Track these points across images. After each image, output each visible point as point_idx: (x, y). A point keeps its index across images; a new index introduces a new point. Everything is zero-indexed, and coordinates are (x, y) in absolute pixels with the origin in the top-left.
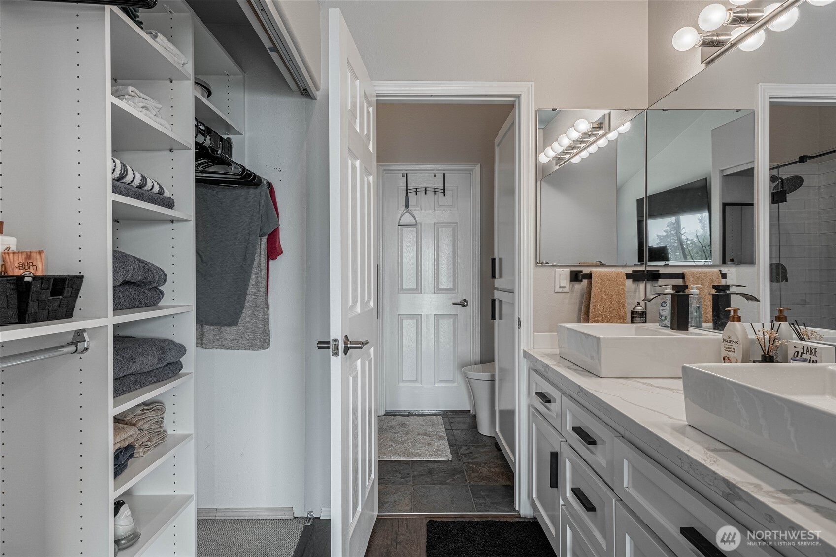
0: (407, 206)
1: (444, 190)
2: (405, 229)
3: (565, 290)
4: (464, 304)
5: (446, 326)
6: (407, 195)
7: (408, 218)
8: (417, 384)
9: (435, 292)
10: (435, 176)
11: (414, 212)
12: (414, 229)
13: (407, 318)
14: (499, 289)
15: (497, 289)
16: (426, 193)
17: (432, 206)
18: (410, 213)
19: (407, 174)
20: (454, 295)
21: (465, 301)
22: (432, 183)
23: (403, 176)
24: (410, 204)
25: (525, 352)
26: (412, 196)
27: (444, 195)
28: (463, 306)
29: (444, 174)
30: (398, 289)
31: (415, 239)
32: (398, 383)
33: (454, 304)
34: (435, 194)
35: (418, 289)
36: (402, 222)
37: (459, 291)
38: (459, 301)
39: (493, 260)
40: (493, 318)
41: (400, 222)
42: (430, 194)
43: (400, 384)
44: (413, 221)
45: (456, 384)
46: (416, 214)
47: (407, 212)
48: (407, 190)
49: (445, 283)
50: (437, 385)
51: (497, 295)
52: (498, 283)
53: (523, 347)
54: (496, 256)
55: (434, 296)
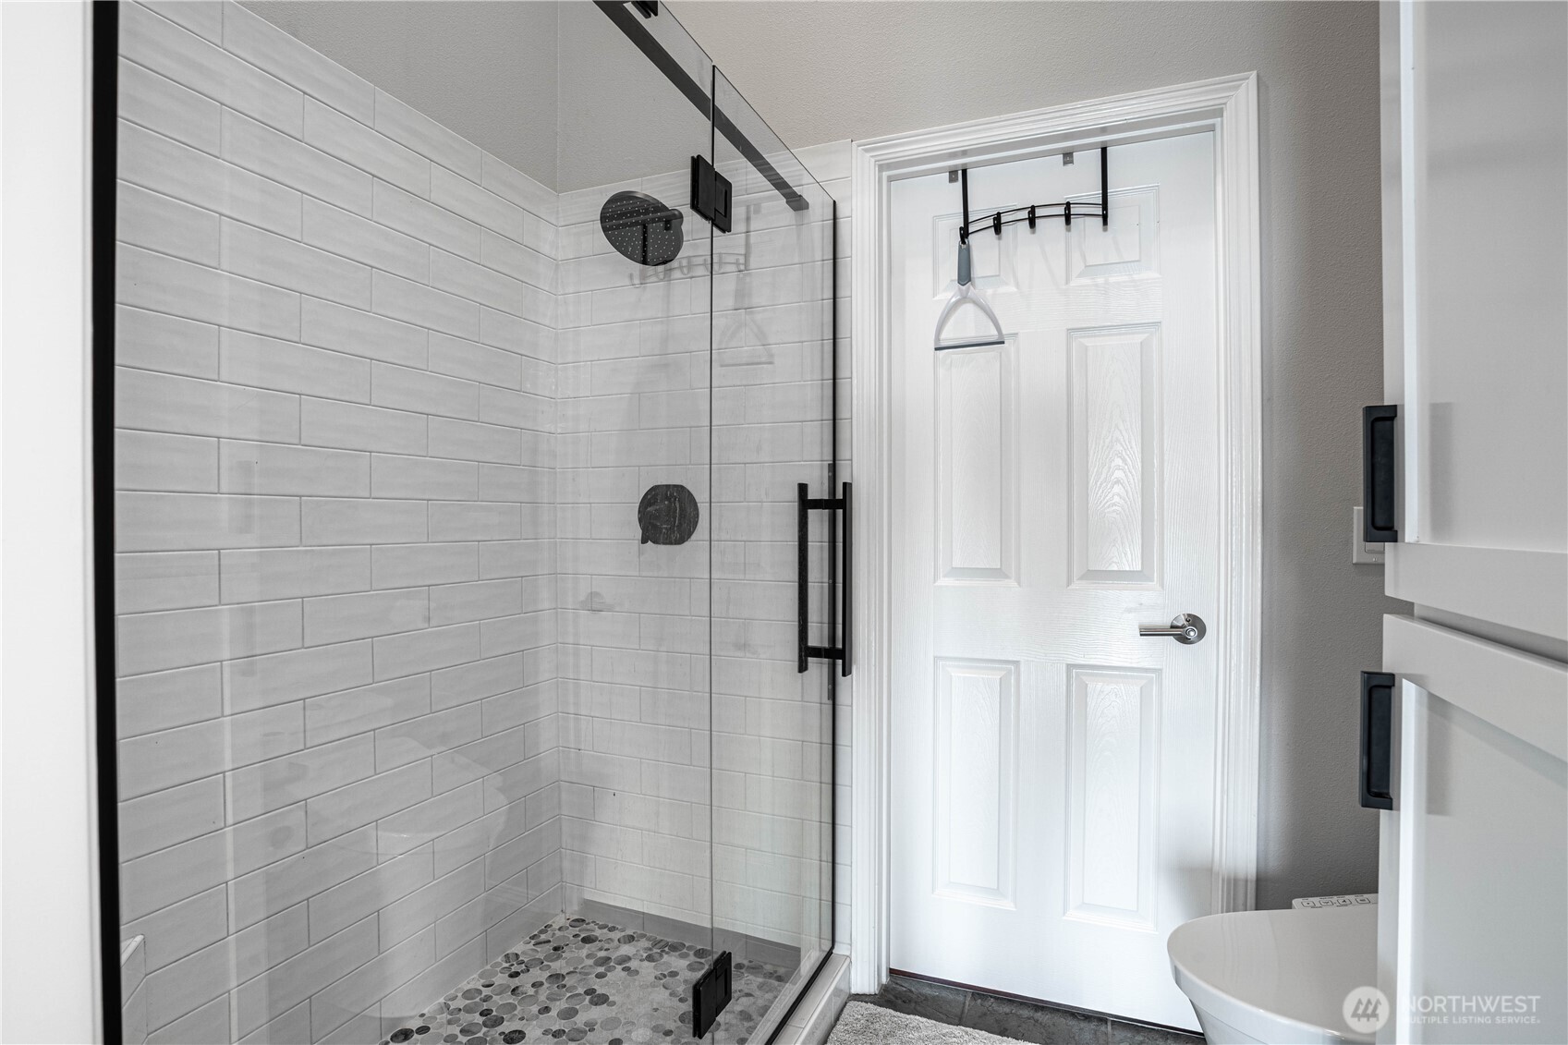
0: (965, 275)
1: (1104, 205)
2: (959, 359)
4: (1188, 630)
5: (1113, 711)
6: (965, 242)
7: (967, 324)
8: (999, 903)
10: (1070, 162)
14: (1416, 611)
15: (1405, 609)
16: (1033, 228)
17: (1061, 269)
18: (976, 303)
19: (965, 169)
20: (1142, 597)
21: (1194, 621)
22: (1055, 189)
23: (953, 179)
24: (978, 270)
26: (982, 242)
27: (1105, 222)
28: (1184, 639)
29: (1104, 151)
33: (1147, 632)
34: (1069, 223)
35: (1006, 571)
36: (948, 335)
37: (1168, 582)
38: (1164, 620)
41: (943, 336)
42: (1051, 227)
44: (992, 334)
45: (1146, 926)
46: (998, 303)
47: (967, 300)
48: (966, 225)
50: (1074, 916)
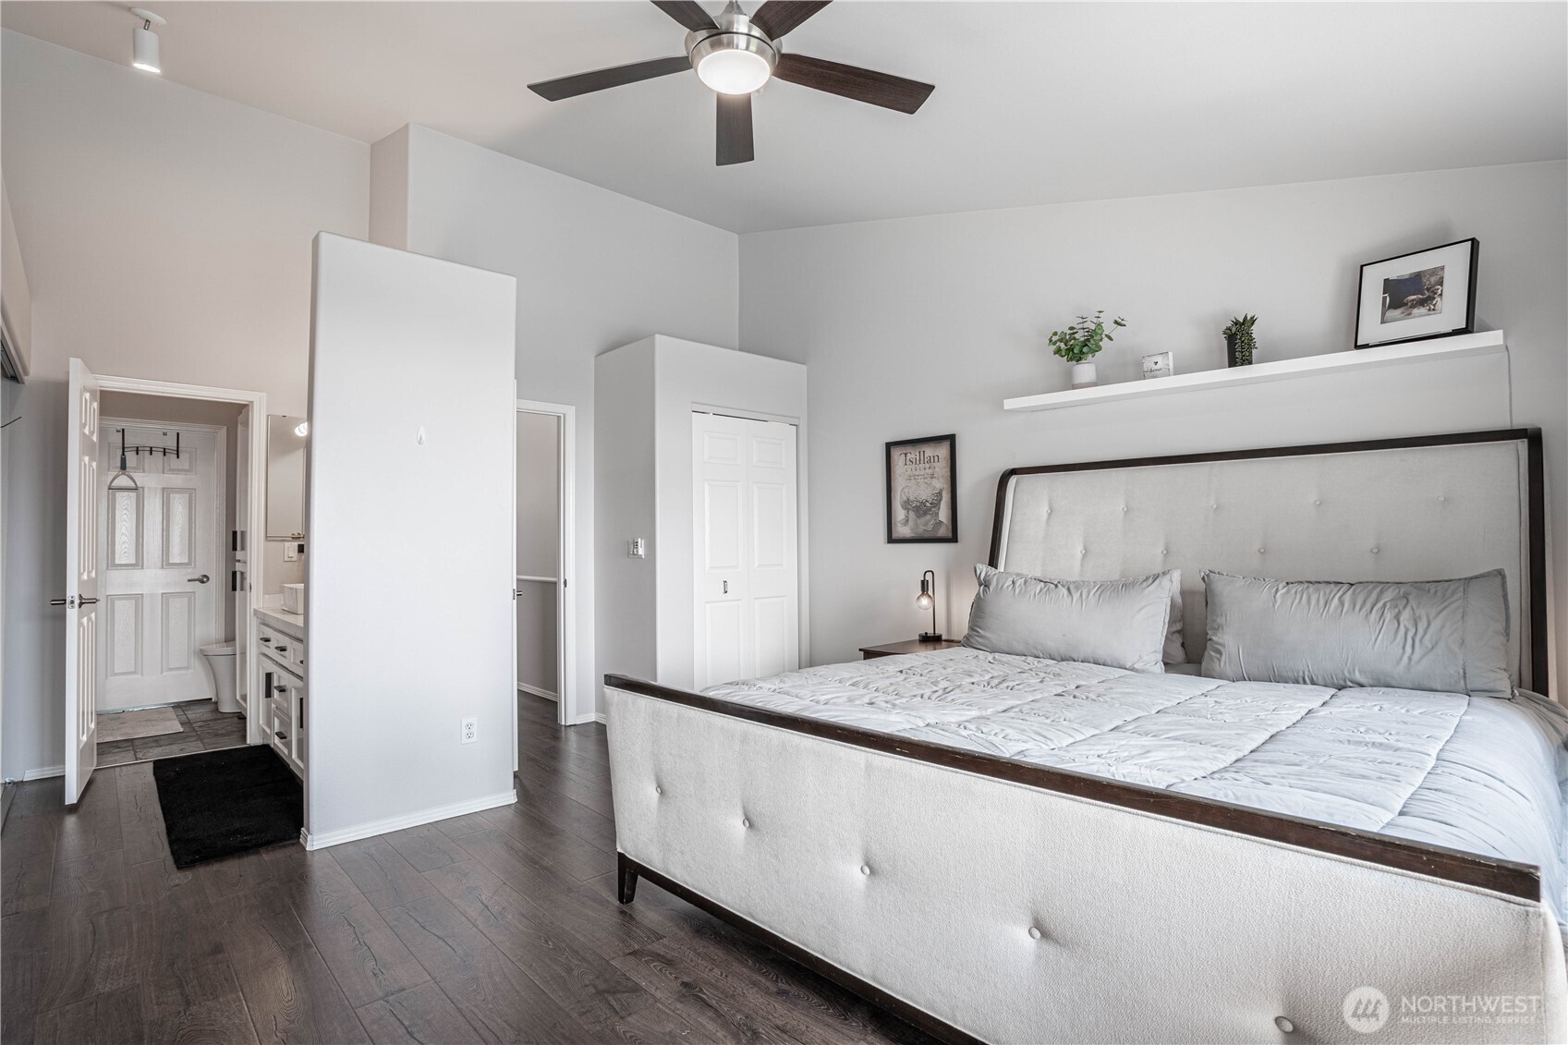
0: (123, 467)
1: (178, 451)
2: (119, 495)
3: (293, 559)
4: (204, 579)
5: (178, 606)
6: (123, 454)
7: (124, 481)
8: (136, 676)
9: (162, 567)
10: (165, 434)
11: (132, 474)
12: (133, 495)
13: (119, 599)
14: (242, 561)
15: (239, 561)
16: (151, 454)
17: (161, 470)
18: (127, 476)
19: (123, 430)
20: (189, 570)
21: (205, 576)
22: (158, 442)
23: (118, 432)
24: (128, 465)
25: (255, 610)
26: (130, 456)
27: (178, 456)
28: (203, 582)
29: (178, 433)
30: (108, 564)
31: (134, 506)
32: (107, 677)
33: (189, 580)
34: (165, 455)
35: (139, 564)
36: (116, 484)
37: (197, 564)
38: (197, 576)
39: (235, 533)
40: (234, 589)
41: (113, 485)
42: (158, 454)
43: (109, 678)
44: (133, 485)
45: (192, 671)
46: (137, 476)
47: (123, 474)
48: (123, 448)
49: (177, 555)
50: (165, 674)
51: (239, 567)
52: (239, 555)
53: (254, 606)
54: (237, 529)
55: (160, 572)
